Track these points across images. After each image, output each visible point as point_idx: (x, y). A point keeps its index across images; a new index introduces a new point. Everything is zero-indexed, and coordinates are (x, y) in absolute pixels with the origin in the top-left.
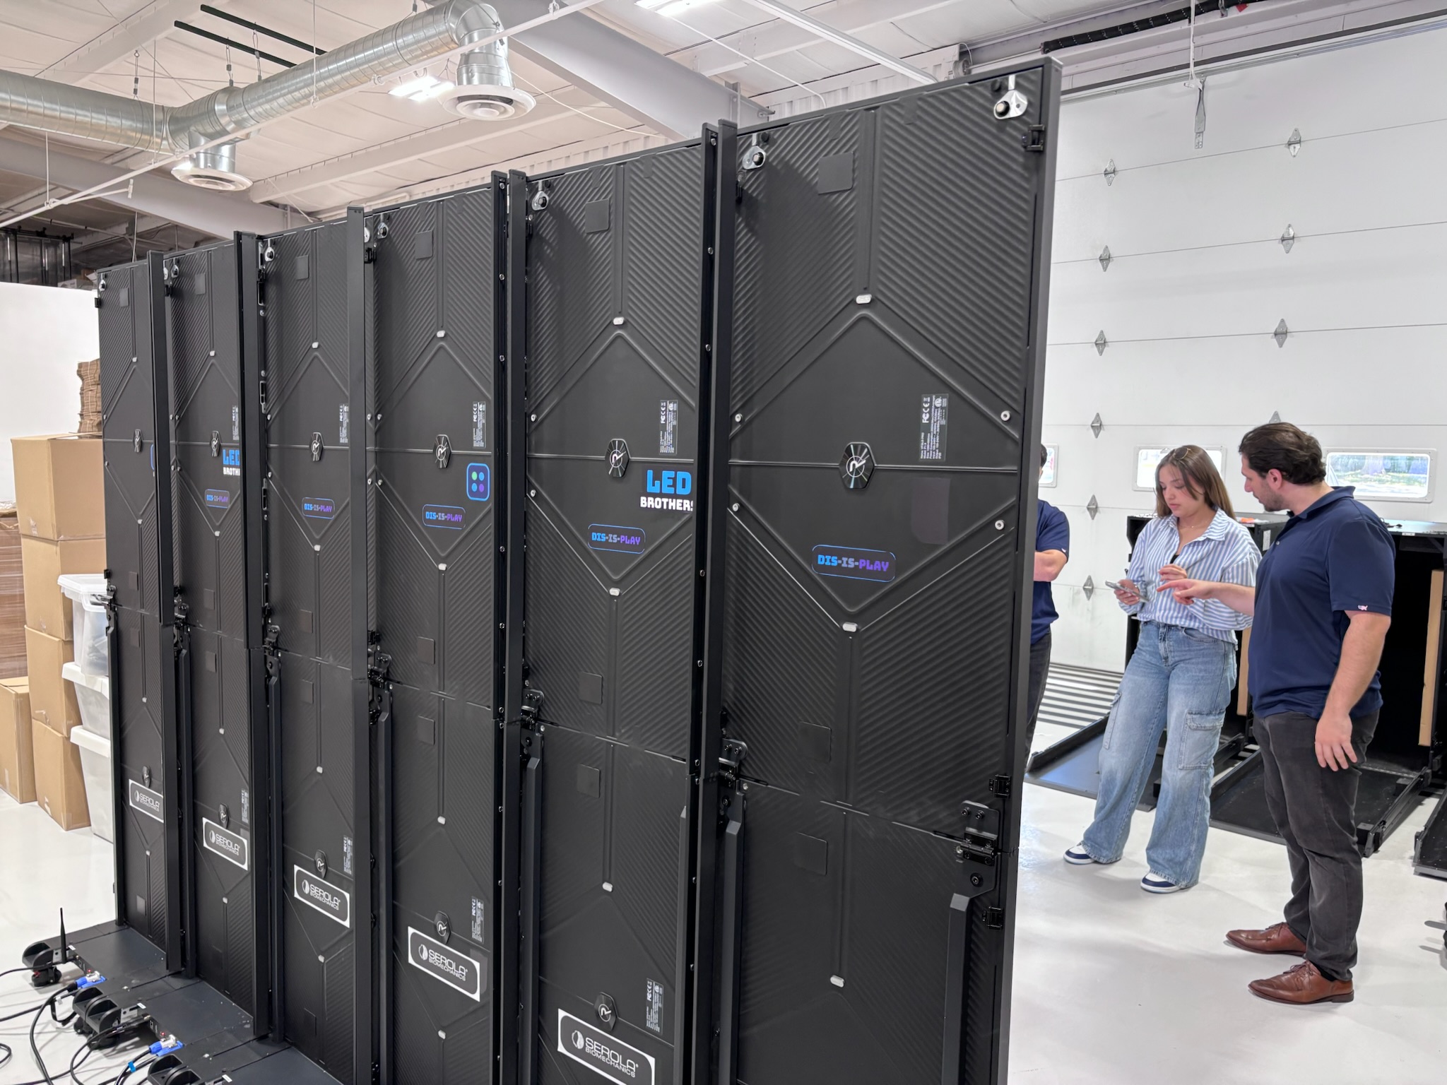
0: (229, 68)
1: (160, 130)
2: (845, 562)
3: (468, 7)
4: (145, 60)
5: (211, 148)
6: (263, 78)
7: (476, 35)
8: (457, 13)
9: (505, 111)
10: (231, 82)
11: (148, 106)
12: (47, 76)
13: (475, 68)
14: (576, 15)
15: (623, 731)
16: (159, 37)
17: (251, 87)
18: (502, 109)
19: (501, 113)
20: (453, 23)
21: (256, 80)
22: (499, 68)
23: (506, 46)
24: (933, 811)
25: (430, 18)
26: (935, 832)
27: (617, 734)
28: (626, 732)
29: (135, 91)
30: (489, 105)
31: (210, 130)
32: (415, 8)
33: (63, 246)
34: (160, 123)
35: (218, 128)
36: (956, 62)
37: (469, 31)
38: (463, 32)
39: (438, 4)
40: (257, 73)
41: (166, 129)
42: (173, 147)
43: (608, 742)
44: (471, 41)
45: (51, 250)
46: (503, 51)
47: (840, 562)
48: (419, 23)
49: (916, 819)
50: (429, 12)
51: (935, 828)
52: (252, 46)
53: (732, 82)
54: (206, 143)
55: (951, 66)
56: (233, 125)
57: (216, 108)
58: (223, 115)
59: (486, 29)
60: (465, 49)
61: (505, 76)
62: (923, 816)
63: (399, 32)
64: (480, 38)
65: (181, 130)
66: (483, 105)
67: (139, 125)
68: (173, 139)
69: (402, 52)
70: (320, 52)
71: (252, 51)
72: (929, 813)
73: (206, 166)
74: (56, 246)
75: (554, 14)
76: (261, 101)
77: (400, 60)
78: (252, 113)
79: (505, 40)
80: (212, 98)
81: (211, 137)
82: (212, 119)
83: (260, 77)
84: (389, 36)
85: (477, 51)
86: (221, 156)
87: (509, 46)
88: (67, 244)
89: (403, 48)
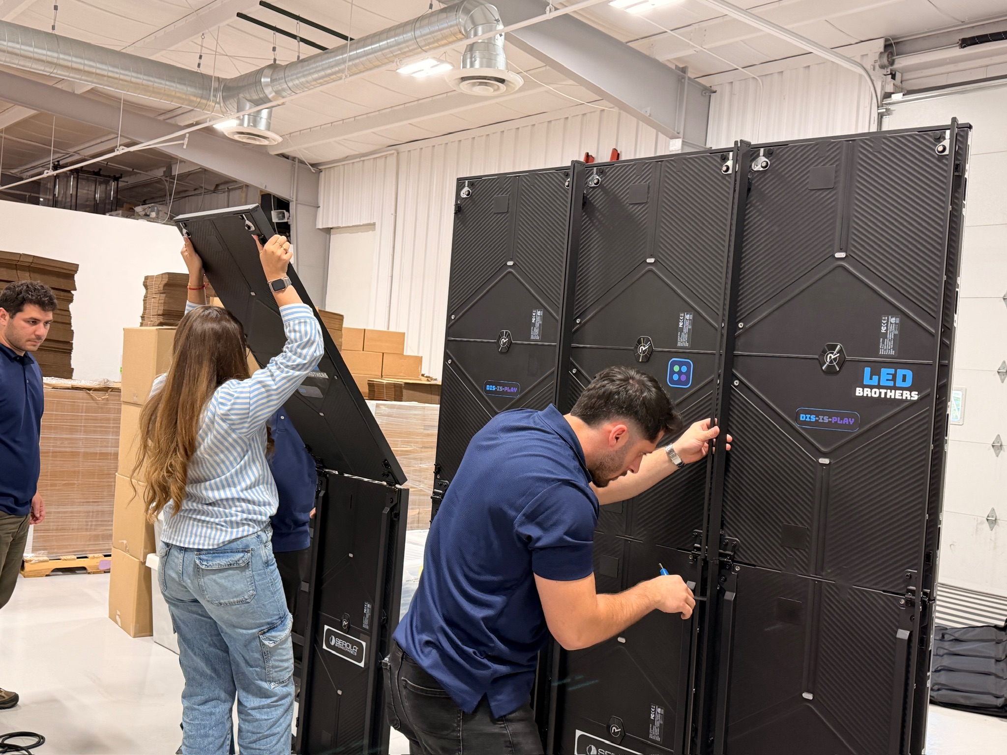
0: (274, 49)
1: (215, 96)
3: (476, 7)
4: (209, 42)
5: (254, 112)
6: (301, 59)
7: (480, 29)
8: (467, 11)
9: (499, 88)
10: (275, 60)
11: (209, 78)
12: (129, 51)
13: (477, 54)
14: (566, 16)
16: (223, 24)
17: (291, 65)
18: (496, 87)
19: (495, 90)
20: (462, 19)
21: (296, 59)
22: (497, 55)
23: (503, 37)
25: (444, 15)
29: (199, 65)
30: (486, 84)
31: (255, 97)
32: (431, 6)
33: (113, 184)
34: (216, 90)
35: (261, 96)
36: (881, 53)
37: (475, 25)
38: (470, 26)
39: (450, 4)
40: (297, 54)
41: (219, 95)
42: (224, 110)
44: (476, 34)
45: (103, 187)
46: (500, 41)
48: (434, 19)
50: (443, 10)
52: (295, 34)
53: (681, 66)
54: (250, 108)
55: (877, 57)
56: (274, 94)
57: (262, 80)
58: (267, 85)
59: (489, 25)
60: (472, 40)
61: (501, 60)
63: (418, 25)
64: (484, 33)
65: (232, 97)
66: (481, 84)
67: (200, 92)
68: (224, 102)
69: (418, 40)
70: (351, 39)
71: (294, 37)
73: (249, 125)
74: (107, 183)
75: (549, 16)
76: (299, 75)
77: (415, 46)
78: (290, 84)
79: (503, 34)
80: (260, 72)
81: (257, 103)
82: (258, 88)
83: (299, 57)
84: (409, 27)
85: (480, 41)
86: (261, 118)
87: (505, 39)
88: (116, 182)
89: (419, 37)
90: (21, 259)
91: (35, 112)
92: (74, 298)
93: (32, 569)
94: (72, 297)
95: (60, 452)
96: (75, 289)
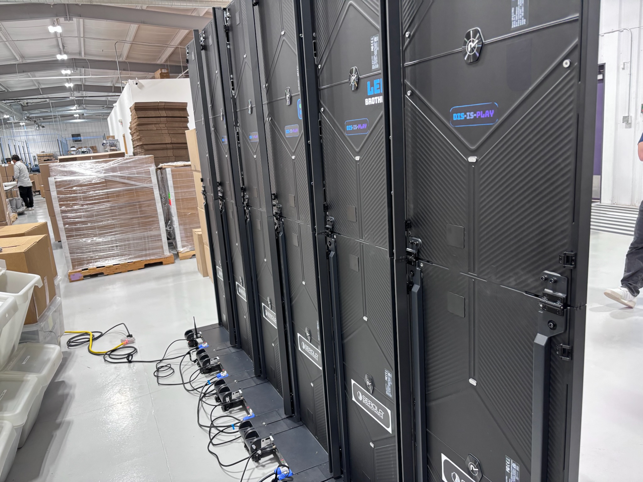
2: (468, 116)
15: (366, 236)
24: (524, 278)
26: (526, 292)
27: (364, 238)
28: (367, 236)
43: (360, 242)
47: (465, 116)
49: (514, 283)
51: (526, 289)
62: (518, 281)
72: (521, 280)
90: (159, 105)
91: (188, 31)
92: (189, 120)
93: (183, 256)
94: (188, 120)
95: (185, 199)
96: (188, 116)
